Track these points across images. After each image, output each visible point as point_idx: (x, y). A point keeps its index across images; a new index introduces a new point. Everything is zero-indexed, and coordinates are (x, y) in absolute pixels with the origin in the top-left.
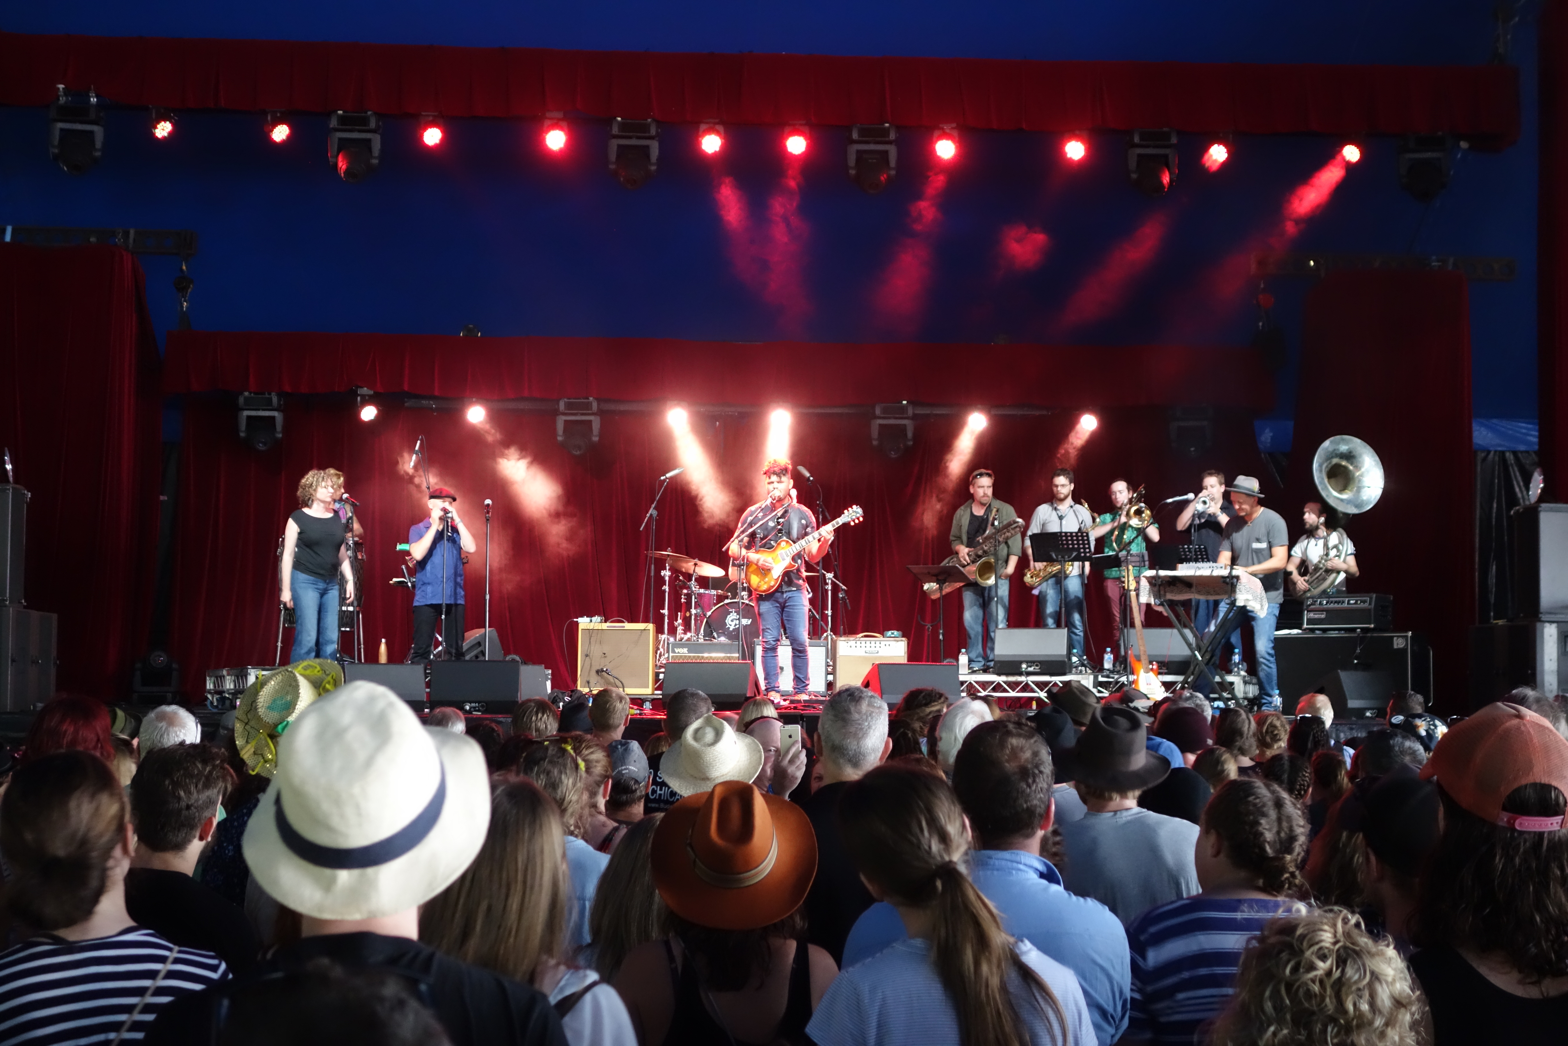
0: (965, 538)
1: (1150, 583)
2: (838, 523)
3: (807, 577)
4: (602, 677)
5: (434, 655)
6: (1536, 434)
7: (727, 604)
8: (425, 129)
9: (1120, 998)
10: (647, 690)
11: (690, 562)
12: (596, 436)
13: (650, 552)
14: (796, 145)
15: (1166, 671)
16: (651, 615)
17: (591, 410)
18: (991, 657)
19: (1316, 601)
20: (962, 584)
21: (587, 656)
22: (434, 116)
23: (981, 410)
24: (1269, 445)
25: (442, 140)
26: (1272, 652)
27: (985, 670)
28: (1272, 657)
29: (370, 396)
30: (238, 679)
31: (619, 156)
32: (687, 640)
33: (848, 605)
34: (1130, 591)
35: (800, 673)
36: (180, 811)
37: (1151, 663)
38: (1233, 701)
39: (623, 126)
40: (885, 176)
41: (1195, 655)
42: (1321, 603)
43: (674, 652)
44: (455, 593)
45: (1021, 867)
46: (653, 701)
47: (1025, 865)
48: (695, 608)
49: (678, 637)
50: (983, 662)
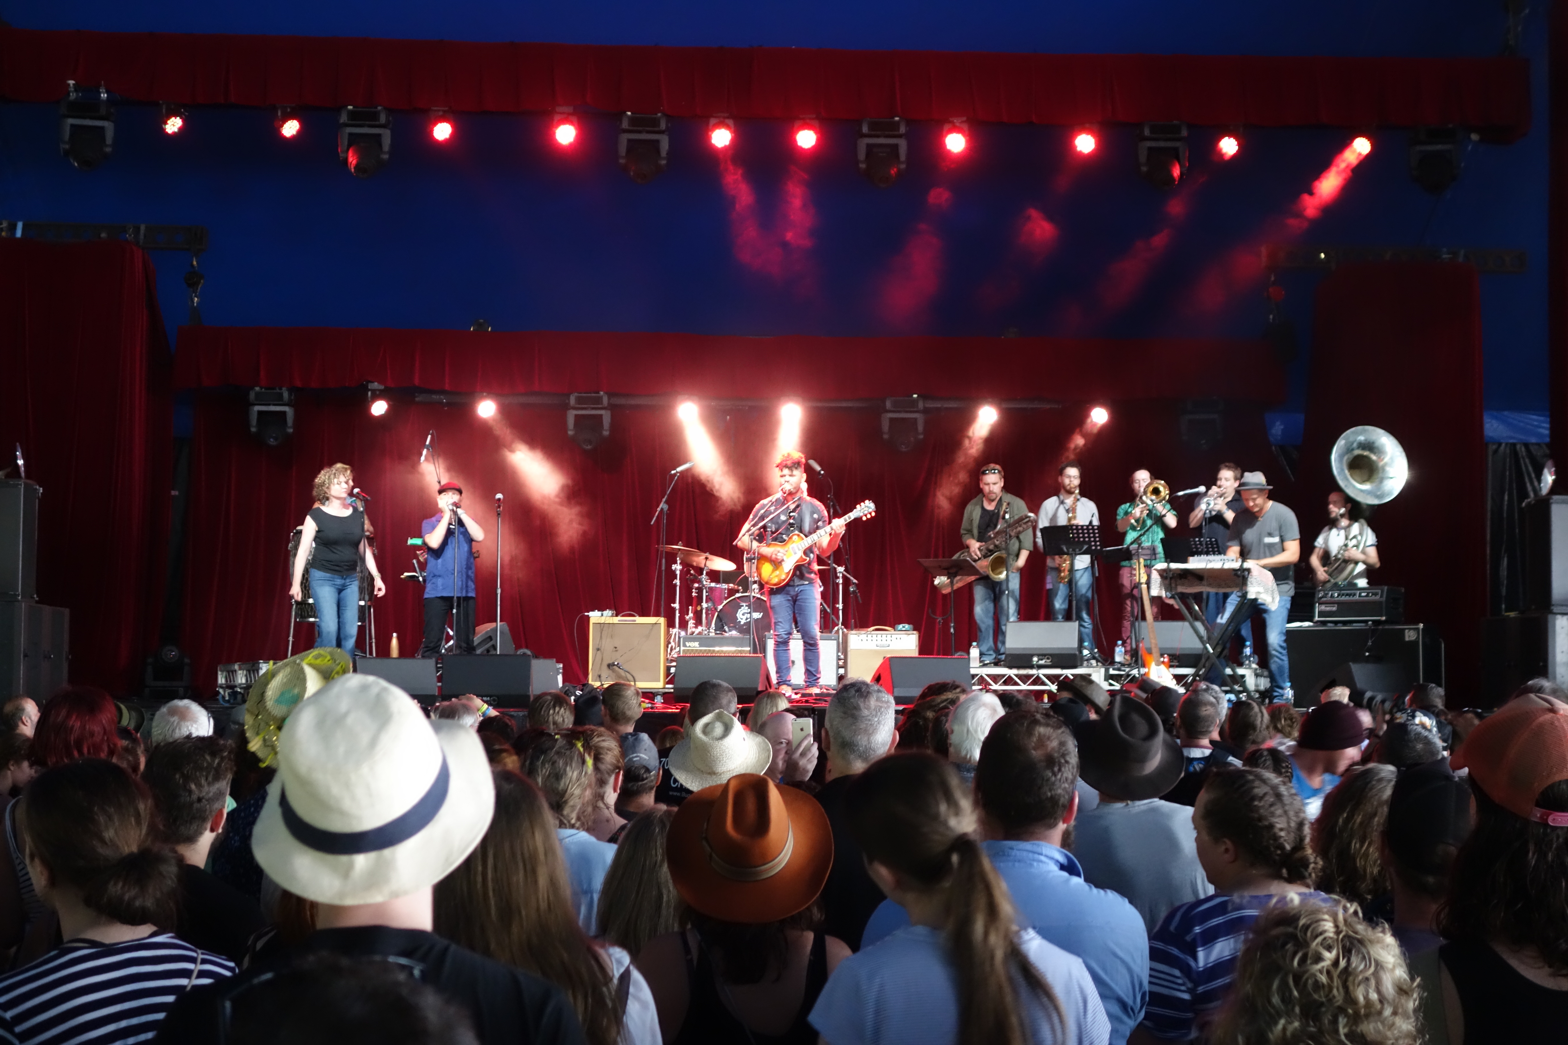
0: (975, 532)
1: (1162, 576)
2: (850, 518)
3: (819, 570)
4: (613, 671)
5: (446, 650)
6: (1547, 426)
7: (739, 598)
8: (435, 124)
9: (1140, 991)
10: (658, 684)
11: (699, 556)
12: (606, 430)
13: (661, 546)
14: (806, 139)
15: (1177, 664)
16: (662, 609)
17: (602, 404)
18: (1002, 651)
19: (1327, 594)
20: (973, 578)
21: (598, 650)
22: (444, 111)
23: (991, 403)
24: (1279, 438)
25: (452, 135)
26: (1284, 645)
27: (997, 664)
28: (1284, 649)
29: (381, 391)
30: (250, 674)
31: (629, 151)
32: (698, 634)
33: (859, 598)
34: (1141, 584)
35: (811, 666)
36: (191, 804)
37: (1162, 655)
38: (1245, 694)
39: (632, 120)
40: (895, 170)
41: (1206, 648)
42: (1332, 596)
43: (685, 645)
44: (467, 586)
45: (1043, 858)
46: (665, 695)
47: (1046, 856)
48: (707, 602)
49: (689, 631)
50: (994, 656)
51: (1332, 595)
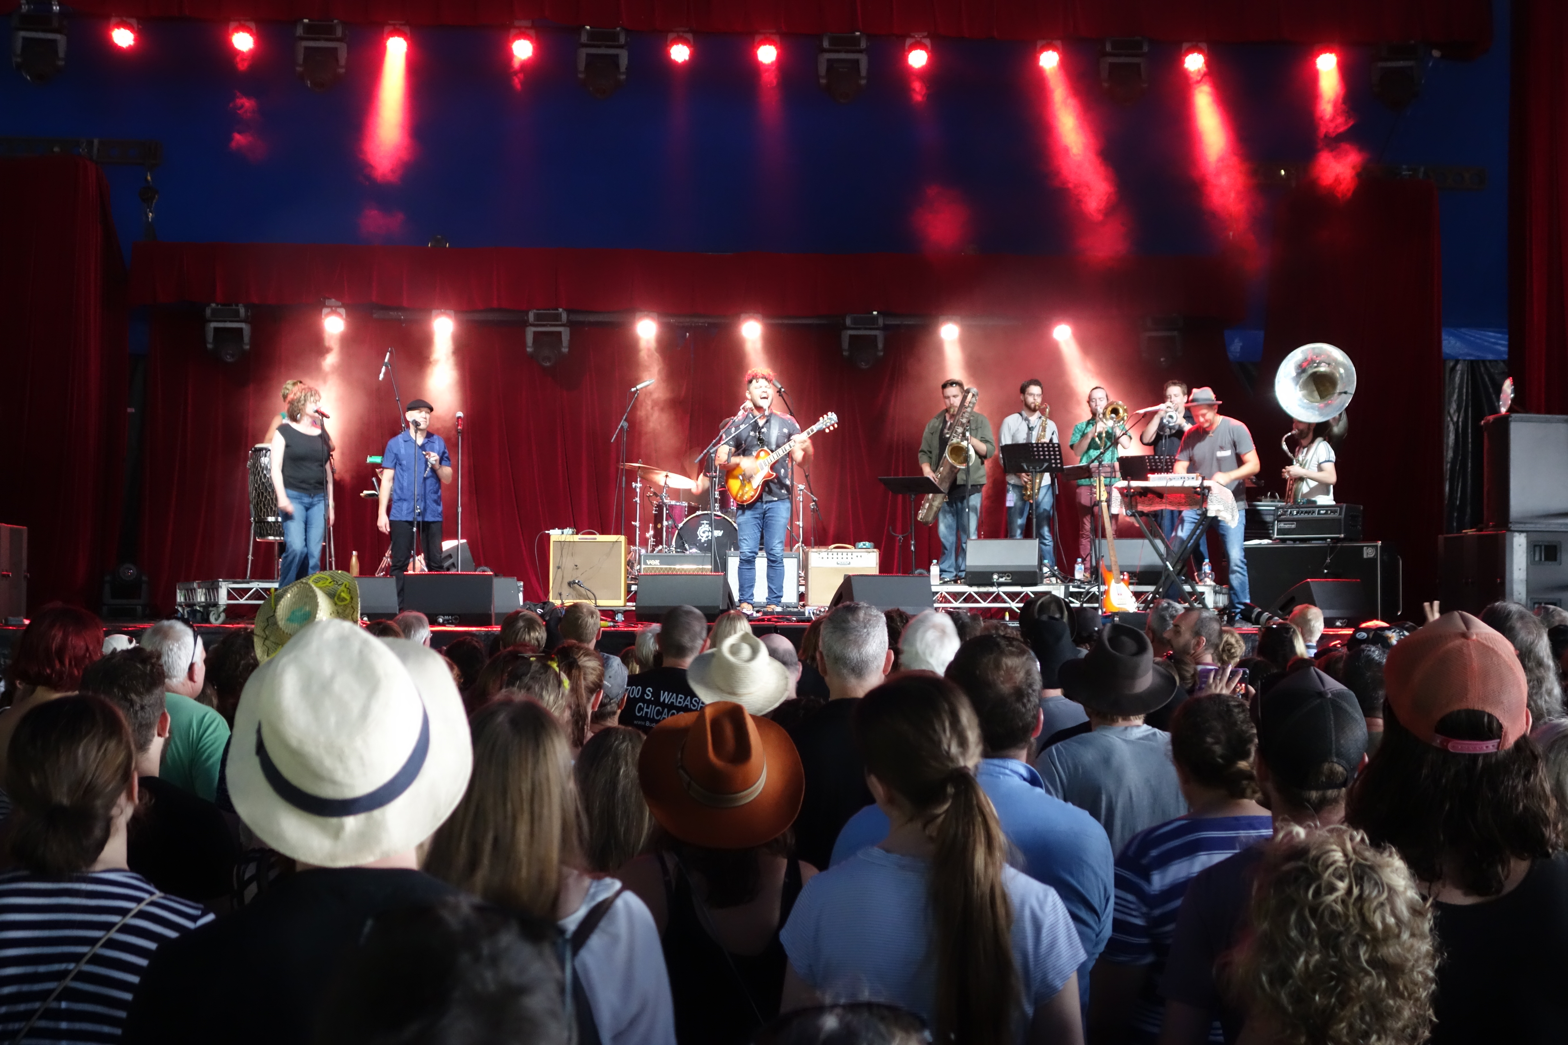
1: (1122, 494)
2: (813, 430)
4: (574, 589)
6: (1506, 342)
7: (697, 516)
8: (389, 39)
10: (619, 602)
11: (661, 473)
12: (565, 347)
13: (621, 463)
14: (767, 54)
15: (1137, 581)
16: (623, 527)
17: (561, 321)
18: (963, 568)
21: (559, 568)
22: (398, 25)
23: (953, 321)
24: (1238, 354)
26: (1243, 561)
27: (957, 581)
28: (1245, 566)
29: (338, 307)
30: (209, 592)
31: (588, 65)
32: (658, 552)
33: (819, 516)
34: (1102, 501)
37: (1122, 573)
39: (591, 35)
40: (856, 85)
41: (1167, 566)
42: (1291, 514)
43: (645, 564)
46: (626, 613)
47: (1012, 770)
48: (667, 520)
49: (650, 549)
50: (954, 574)
51: (1291, 512)
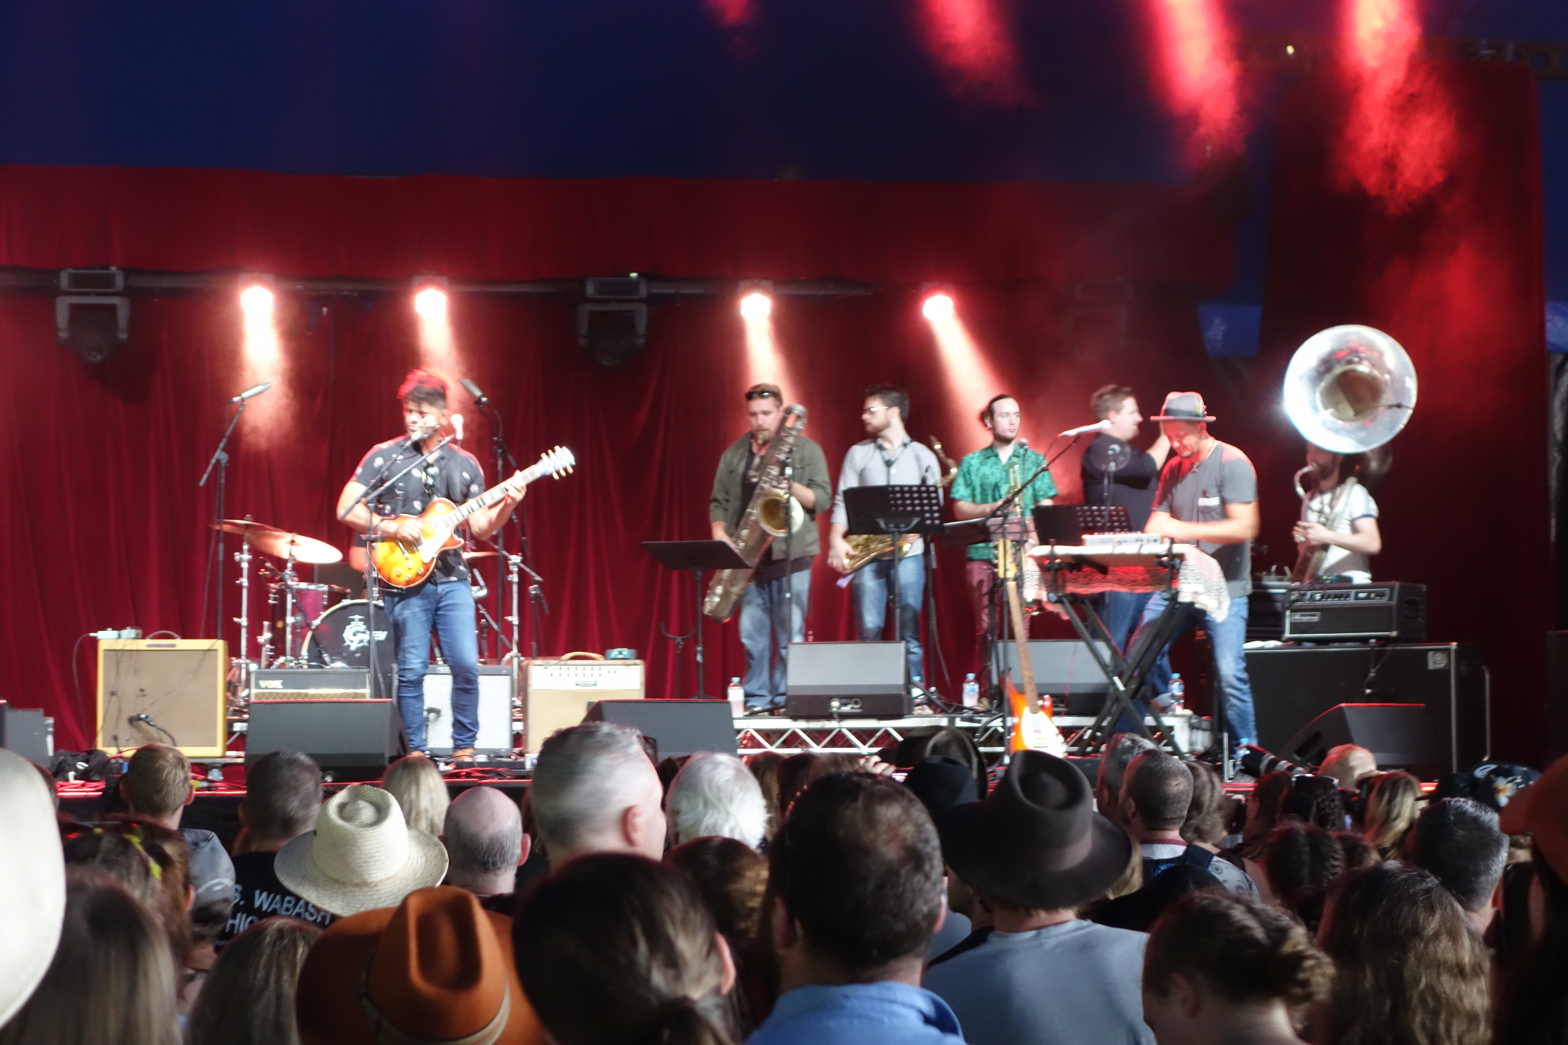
1: (1040, 567)
2: (531, 475)
4: (139, 729)
7: (344, 608)
10: (214, 750)
12: (123, 331)
13: (217, 519)
15: (1065, 709)
16: (220, 627)
17: (113, 286)
19: (1304, 595)
21: (113, 694)
23: (761, 289)
24: (1221, 344)
27: (773, 711)
32: (279, 668)
33: (546, 606)
34: (1007, 579)
35: (464, 717)
37: (1041, 696)
41: (1114, 684)
43: (258, 686)
46: (227, 769)
47: (902, 1004)
48: (293, 614)
49: (264, 662)
50: (769, 698)
51: (1312, 597)
